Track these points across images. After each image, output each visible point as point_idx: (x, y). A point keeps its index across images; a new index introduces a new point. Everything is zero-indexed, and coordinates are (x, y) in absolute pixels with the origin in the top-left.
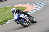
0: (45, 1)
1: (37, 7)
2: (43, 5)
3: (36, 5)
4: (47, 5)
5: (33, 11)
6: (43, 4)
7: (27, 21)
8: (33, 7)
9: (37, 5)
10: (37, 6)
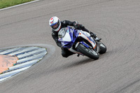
0: (40, 45)
1: (18, 61)
2: (35, 56)
3: (16, 55)
4: (48, 57)
5: (8, 73)
6: (36, 54)
7: (94, 45)
8: (8, 63)
9: (19, 57)
10: (19, 59)
